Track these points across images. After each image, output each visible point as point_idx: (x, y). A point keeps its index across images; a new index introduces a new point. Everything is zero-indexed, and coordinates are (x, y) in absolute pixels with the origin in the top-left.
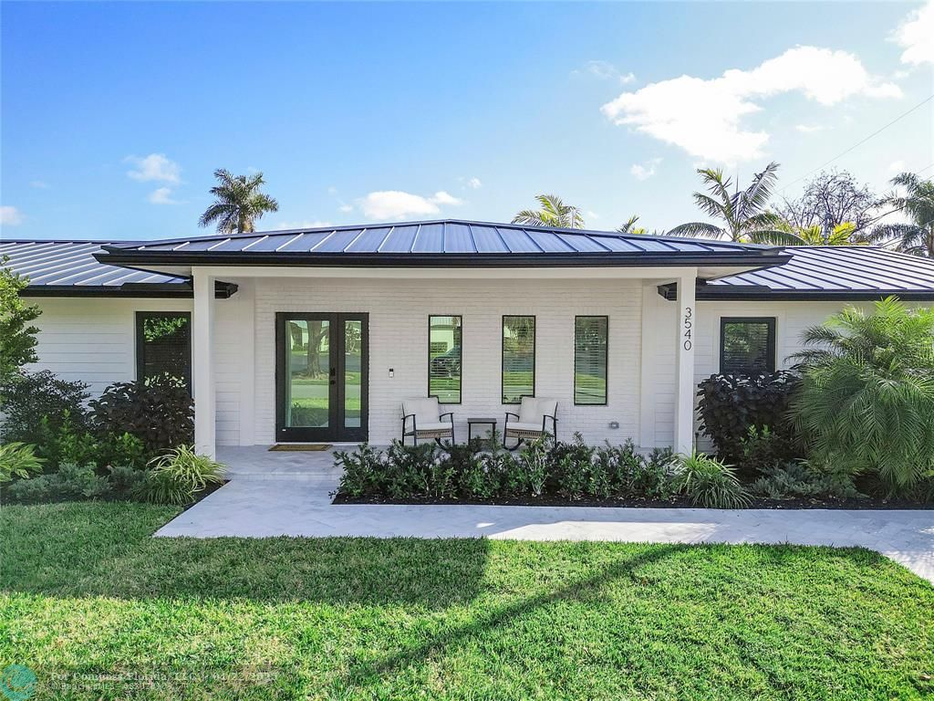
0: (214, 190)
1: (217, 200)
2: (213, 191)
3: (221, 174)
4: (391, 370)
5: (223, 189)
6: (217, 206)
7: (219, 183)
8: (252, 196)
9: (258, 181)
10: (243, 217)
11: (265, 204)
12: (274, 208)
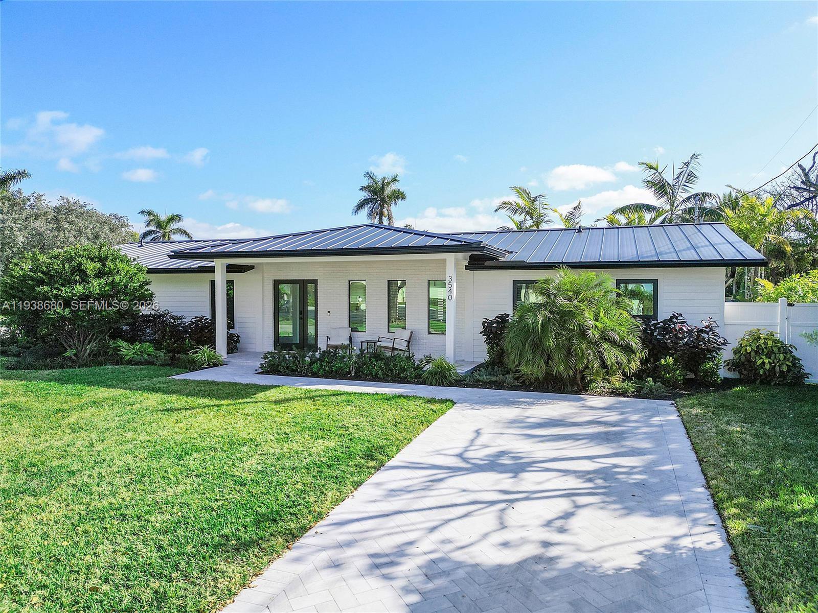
0: (363, 188)
1: (365, 195)
2: (361, 189)
3: (369, 175)
4: (329, 312)
5: (369, 186)
6: (365, 200)
7: (366, 182)
8: (388, 191)
9: (395, 180)
10: (382, 207)
11: (399, 195)
12: (403, 198)
